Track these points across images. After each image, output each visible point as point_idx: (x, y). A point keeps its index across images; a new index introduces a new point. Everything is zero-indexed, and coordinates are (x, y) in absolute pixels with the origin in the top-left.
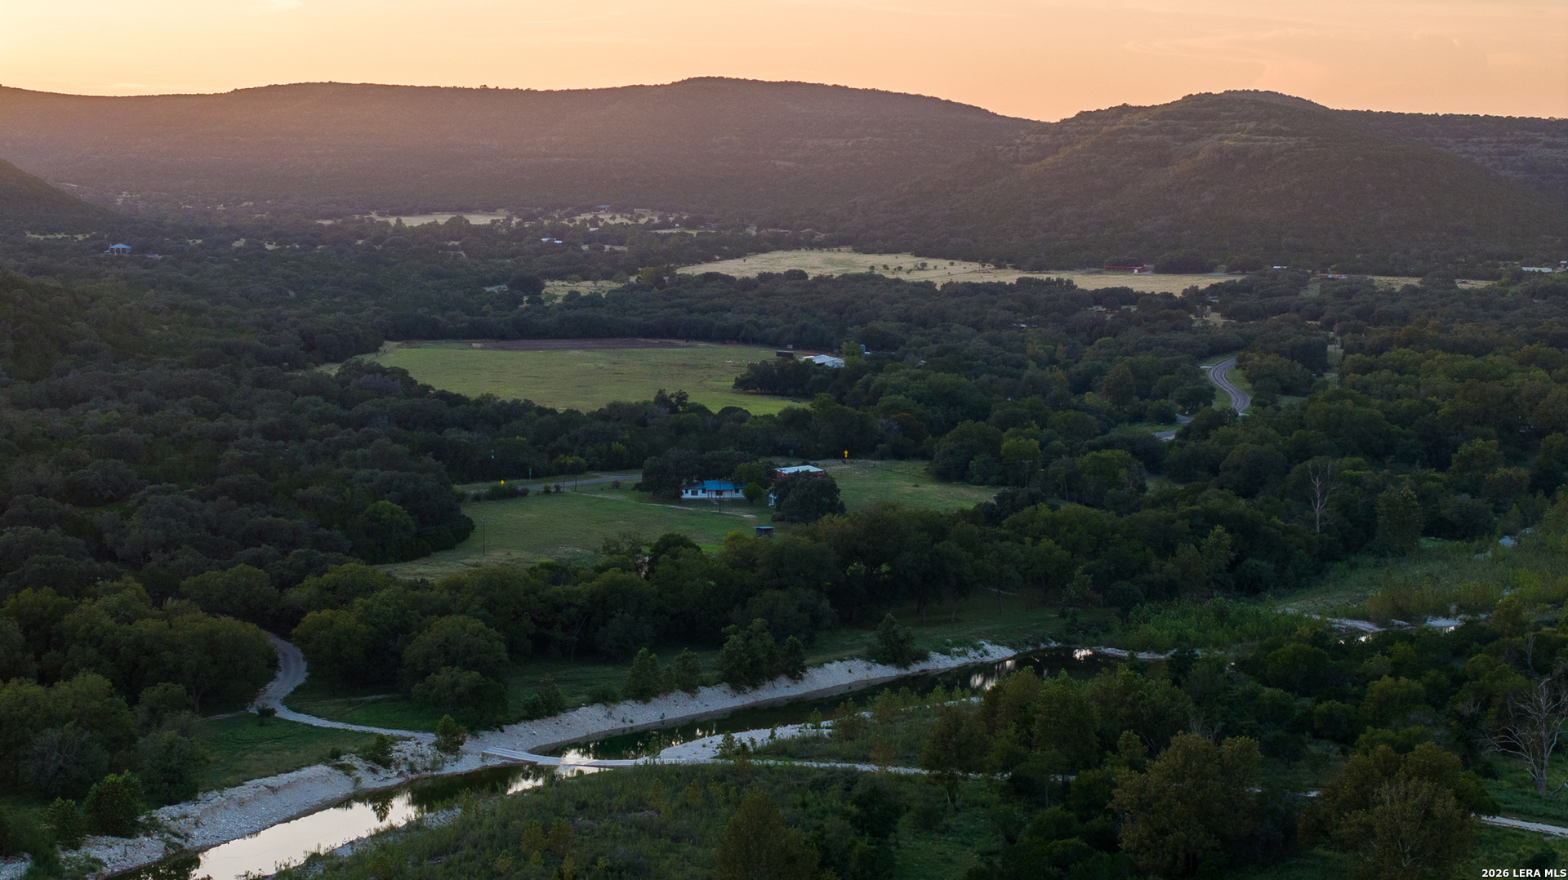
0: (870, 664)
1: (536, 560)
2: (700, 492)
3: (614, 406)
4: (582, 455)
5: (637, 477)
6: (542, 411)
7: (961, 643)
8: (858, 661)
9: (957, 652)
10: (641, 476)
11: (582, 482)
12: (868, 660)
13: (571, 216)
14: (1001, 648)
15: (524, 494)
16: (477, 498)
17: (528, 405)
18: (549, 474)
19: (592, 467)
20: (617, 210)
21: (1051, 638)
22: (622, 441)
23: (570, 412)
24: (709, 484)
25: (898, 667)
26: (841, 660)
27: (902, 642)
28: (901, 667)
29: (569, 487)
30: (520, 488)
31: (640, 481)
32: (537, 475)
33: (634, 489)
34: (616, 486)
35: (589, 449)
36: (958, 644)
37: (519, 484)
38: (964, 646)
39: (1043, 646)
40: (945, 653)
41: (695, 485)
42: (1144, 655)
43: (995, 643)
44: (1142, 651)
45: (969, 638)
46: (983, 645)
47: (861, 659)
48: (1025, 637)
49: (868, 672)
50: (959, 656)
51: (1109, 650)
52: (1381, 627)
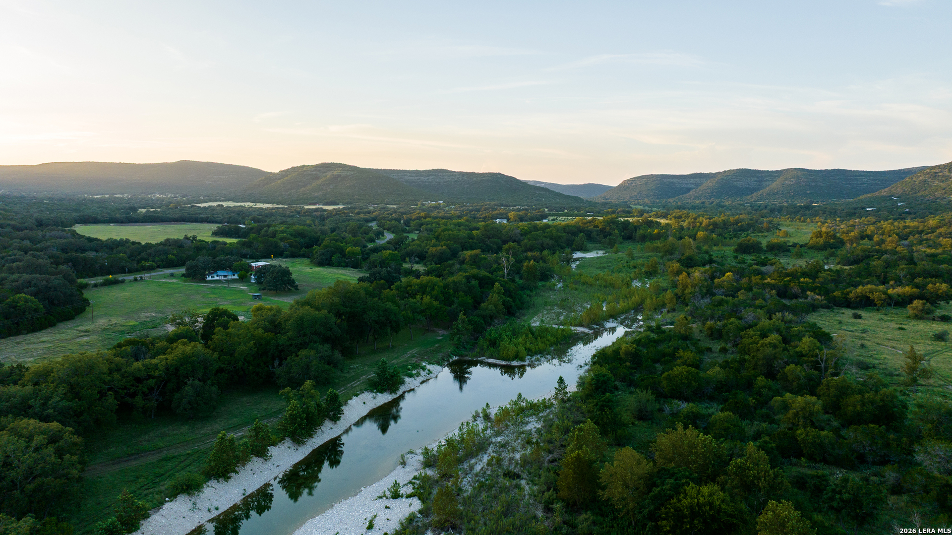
0: (374, 394)
1: (127, 324)
2: (215, 276)
3: (168, 240)
4: (153, 261)
5: (183, 270)
6: (134, 243)
8: (366, 393)
9: (415, 374)
10: (184, 270)
11: (154, 274)
12: (372, 391)
13: (147, 195)
14: (434, 366)
15: (123, 282)
16: (96, 286)
17: (127, 241)
18: (137, 271)
19: (158, 267)
20: (160, 194)
21: (452, 354)
22: (173, 254)
23: (147, 244)
24: (220, 273)
26: (357, 395)
27: (393, 376)
28: (392, 392)
29: (147, 277)
30: (120, 279)
31: (184, 272)
32: (130, 271)
33: (182, 276)
34: (172, 275)
35: (157, 259)
36: (414, 367)
37: (120, 277)
38: (417, 368)
39: (451, 360)
40: (411, 376)
41: (212, 273)
42: (515, 363)
43: (430, 363)
44: (513, 360)
45: (416, 361)
46: (425, 366)
47: (368, 392)
48: (440, 356)
49: (375, 401)
50: (418, 376)
51: (491, 361)
52: (591, 330)
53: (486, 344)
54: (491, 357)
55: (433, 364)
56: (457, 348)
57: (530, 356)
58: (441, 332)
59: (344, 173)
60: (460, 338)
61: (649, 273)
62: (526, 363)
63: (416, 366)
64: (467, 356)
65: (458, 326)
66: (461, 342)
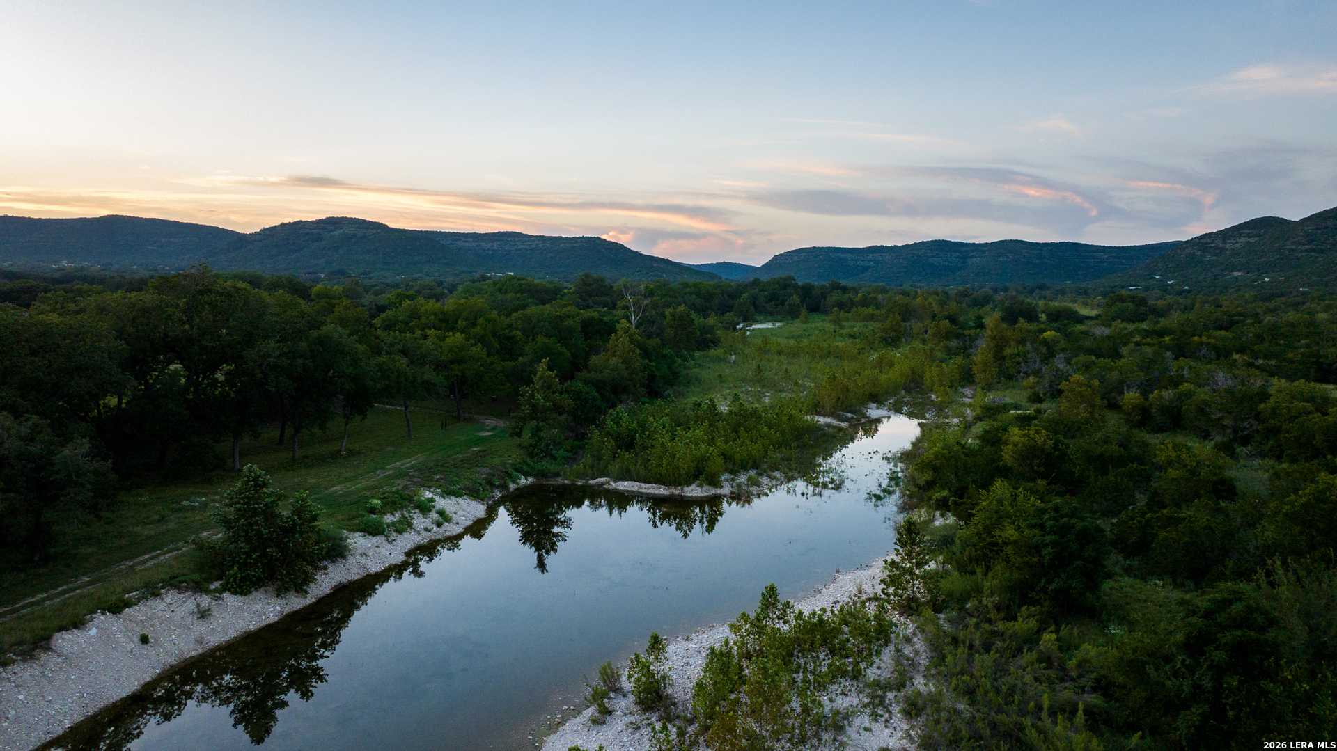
0: (205, 600)
7: (394, 503)
8: (171, 596)
9: (394, 524)
12: (199, 588)
14: (459, 500)
20: (69, 263)
21: (517, 470)
25: (280, 592)
26: (116, 608)
27: (289, 531)
28: (287, 590)
36: (392, 504)
38: (401, 508)
39: (512, 487)
40: (374, 530)
42: (694, 491)
43: (447, 493)
44: (688, 484)
45: (405, 487)
46: (432, 500)
47: (181, 590)
48: (482, 473)
49: (202, 627)
50: (400, 532)
51: (624, 486)
52: (843, 421)
53: (609, 444)
54: (626, 475)
55: (457, 495)
56: (532, 455)
57: (731, 472)
58: (492, 422)
59: (361, 232)
60: (538, 429)
61: (890, 340)
62: (726, 490)
63: (401, 501)
64: (558, 475)
65: (532, 396)
66: (540, 439)
